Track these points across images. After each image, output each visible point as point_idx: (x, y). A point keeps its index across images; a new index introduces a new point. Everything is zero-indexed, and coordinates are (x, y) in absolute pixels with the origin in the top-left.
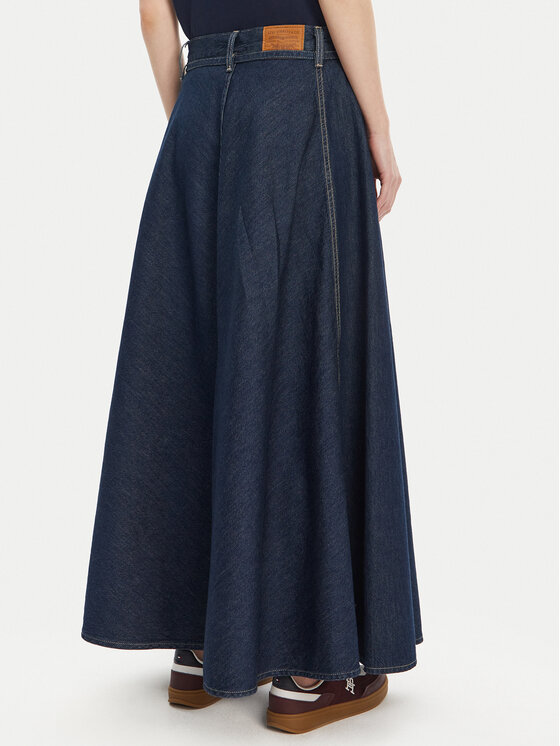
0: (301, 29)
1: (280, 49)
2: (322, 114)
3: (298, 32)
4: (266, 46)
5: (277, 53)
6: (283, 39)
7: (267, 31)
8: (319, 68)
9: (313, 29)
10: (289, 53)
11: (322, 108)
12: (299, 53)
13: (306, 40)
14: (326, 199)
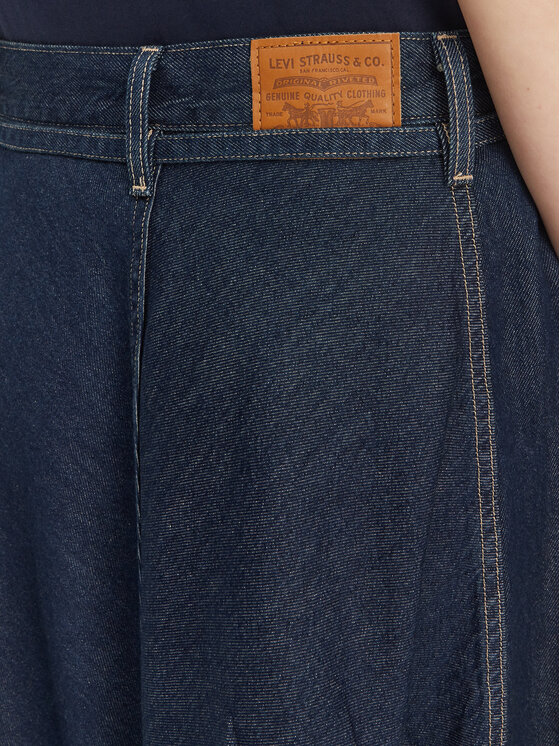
0: (385, 48)
1: (318, 123)
2: (477, 346)
3: (376, 61)
4: (267, 113)
5: (311, 140)
6: (326, 85)
7: (266, 54)
8: (461, 186)
9: (431, 45)
10: (353, 138)
11: (477, 327)
12: (386, 138)
13: (407, 87)
14: (477, 628)
